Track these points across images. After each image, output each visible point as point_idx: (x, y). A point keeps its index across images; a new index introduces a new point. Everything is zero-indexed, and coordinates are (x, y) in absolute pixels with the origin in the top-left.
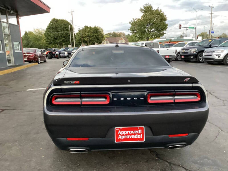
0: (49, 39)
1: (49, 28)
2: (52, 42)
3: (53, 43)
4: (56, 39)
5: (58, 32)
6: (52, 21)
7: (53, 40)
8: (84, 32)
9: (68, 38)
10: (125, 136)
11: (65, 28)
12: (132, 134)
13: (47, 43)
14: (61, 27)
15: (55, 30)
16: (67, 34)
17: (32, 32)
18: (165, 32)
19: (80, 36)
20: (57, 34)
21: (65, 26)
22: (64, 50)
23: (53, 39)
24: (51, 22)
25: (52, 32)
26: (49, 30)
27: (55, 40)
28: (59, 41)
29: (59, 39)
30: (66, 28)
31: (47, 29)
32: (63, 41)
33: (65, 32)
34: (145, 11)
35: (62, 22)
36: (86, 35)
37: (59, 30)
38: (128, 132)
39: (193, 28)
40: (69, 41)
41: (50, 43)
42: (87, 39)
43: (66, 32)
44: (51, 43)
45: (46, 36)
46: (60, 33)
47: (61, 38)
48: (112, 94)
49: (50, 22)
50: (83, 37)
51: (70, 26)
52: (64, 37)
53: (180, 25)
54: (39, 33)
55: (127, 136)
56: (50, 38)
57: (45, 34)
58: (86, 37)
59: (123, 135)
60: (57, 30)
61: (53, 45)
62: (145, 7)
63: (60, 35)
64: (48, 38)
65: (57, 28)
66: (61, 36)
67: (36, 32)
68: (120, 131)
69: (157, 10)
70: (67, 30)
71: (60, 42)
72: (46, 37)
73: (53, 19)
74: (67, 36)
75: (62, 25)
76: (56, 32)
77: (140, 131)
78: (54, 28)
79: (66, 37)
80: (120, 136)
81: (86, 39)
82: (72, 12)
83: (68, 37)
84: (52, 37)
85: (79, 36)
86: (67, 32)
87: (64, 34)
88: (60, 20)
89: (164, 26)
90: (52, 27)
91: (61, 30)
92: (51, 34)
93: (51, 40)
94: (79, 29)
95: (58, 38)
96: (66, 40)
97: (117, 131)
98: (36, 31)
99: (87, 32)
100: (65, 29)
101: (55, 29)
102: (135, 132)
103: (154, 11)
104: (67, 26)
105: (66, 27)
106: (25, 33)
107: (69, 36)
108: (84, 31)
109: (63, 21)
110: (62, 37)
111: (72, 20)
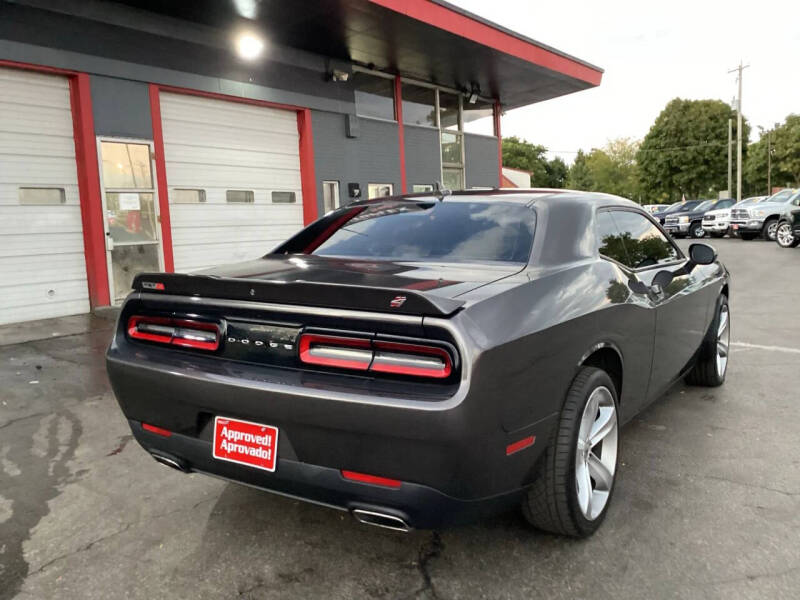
0: (651, 174)
1: (655, 133)
2: (660, 183)
3: (664, 186)
4: (675, 170)
5: (684, 145)
6: (667, 109)
7: (665, 177)
8: (780, 139)
9: (719, 165)
10: (236, 446)
11: (714, 129)
12: (250, 445)
13: (644, 185)
14: (698, 127)
15: (676, 139)
16: (718, 151)
17: (604, 153)
19: (761, 156)
20: (682, 152)
21: (712, 124)
22: (681, 210)
23: (666, 172)
24: (664, 115)
25: (664, 147)
26: (654, 140)
27: (671, 175)
28: (686, 177)
29: (687, 170)
30: (718, 131)
31: (649, 138)
32: (701, 175)
33: (710, 144)
35: (703, 109)
36: (786, 148)
37: (691, 140)
38: (242, 434)
40: (723, 177)
41: (654, 188)
42: (789, 165)
43: (715, 143)
44: (656, 186)
45: (642, 163)
46: (692, 148)
47: (693, 168)
48: (229, 327)
49: (662, 112)
50: (776, 160)
51: (730, 121)
52: (706, 162)
54: (624, 155)
55: (240, 447)
56: (653, 168)
57: (639, 156)
58: (788, 159)
59: (232, 441)
60: (682, 139)
61: (661, 192)
63: (690, 157)
64: (646, 169)
65: (682, 131)
66: (694, 158)
67: (615, 152)
68: (225, 429)
70: (717, 137)
71: (691, 181)
72: (642, 167)
73: (674, 101)
74: (717, 158)
75: (701, 122)
76: (677, 148)
77: (266, 440)
78: (673, 133)
79: (715, 163)
80: (224, 441)
81: (784, 167)
82: (740, 69)
83: (720, 161)
84: (660, 166)
85: (758, 154)
86: (718, 143)
87: (707, 151)
88: (696, 103)
90: (665, 129)
91: (698, 139)
92: (657, 154)
93: (656, 177)
94: (762, 129)
95: (683, 167)
96: (712, 172)
97: (220, 428)
98: (615, 149)
99: (794, 139)
100: (713, 135)
101: (676, 136)
102: (258, 439)
104: (721, 121)
105: (717, 124)
106: (575, 155)
107: (726, 156)
108: (782, 136)
109: (707, 104)
110: (696, 163)
111: (737, 98)
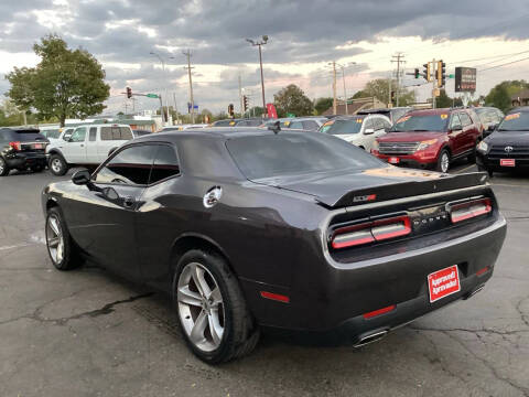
12: (446, 283)
18: (104, 103)
34: (45, 50)
39: (156, 96)
53: (129, 90)
55: (441, 287)
59: (437, 286)
62: (45, 43)
69: (78, 51)
77: (453, 275)
80: (434, 289)
89: (102, 91)
97: (431, 281)
102: (449, 277)
103: (69, 52)
